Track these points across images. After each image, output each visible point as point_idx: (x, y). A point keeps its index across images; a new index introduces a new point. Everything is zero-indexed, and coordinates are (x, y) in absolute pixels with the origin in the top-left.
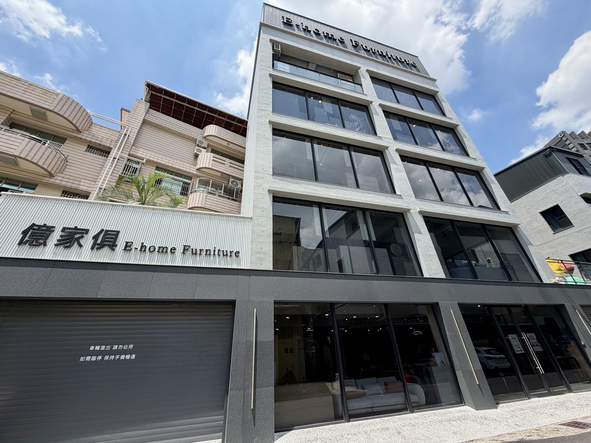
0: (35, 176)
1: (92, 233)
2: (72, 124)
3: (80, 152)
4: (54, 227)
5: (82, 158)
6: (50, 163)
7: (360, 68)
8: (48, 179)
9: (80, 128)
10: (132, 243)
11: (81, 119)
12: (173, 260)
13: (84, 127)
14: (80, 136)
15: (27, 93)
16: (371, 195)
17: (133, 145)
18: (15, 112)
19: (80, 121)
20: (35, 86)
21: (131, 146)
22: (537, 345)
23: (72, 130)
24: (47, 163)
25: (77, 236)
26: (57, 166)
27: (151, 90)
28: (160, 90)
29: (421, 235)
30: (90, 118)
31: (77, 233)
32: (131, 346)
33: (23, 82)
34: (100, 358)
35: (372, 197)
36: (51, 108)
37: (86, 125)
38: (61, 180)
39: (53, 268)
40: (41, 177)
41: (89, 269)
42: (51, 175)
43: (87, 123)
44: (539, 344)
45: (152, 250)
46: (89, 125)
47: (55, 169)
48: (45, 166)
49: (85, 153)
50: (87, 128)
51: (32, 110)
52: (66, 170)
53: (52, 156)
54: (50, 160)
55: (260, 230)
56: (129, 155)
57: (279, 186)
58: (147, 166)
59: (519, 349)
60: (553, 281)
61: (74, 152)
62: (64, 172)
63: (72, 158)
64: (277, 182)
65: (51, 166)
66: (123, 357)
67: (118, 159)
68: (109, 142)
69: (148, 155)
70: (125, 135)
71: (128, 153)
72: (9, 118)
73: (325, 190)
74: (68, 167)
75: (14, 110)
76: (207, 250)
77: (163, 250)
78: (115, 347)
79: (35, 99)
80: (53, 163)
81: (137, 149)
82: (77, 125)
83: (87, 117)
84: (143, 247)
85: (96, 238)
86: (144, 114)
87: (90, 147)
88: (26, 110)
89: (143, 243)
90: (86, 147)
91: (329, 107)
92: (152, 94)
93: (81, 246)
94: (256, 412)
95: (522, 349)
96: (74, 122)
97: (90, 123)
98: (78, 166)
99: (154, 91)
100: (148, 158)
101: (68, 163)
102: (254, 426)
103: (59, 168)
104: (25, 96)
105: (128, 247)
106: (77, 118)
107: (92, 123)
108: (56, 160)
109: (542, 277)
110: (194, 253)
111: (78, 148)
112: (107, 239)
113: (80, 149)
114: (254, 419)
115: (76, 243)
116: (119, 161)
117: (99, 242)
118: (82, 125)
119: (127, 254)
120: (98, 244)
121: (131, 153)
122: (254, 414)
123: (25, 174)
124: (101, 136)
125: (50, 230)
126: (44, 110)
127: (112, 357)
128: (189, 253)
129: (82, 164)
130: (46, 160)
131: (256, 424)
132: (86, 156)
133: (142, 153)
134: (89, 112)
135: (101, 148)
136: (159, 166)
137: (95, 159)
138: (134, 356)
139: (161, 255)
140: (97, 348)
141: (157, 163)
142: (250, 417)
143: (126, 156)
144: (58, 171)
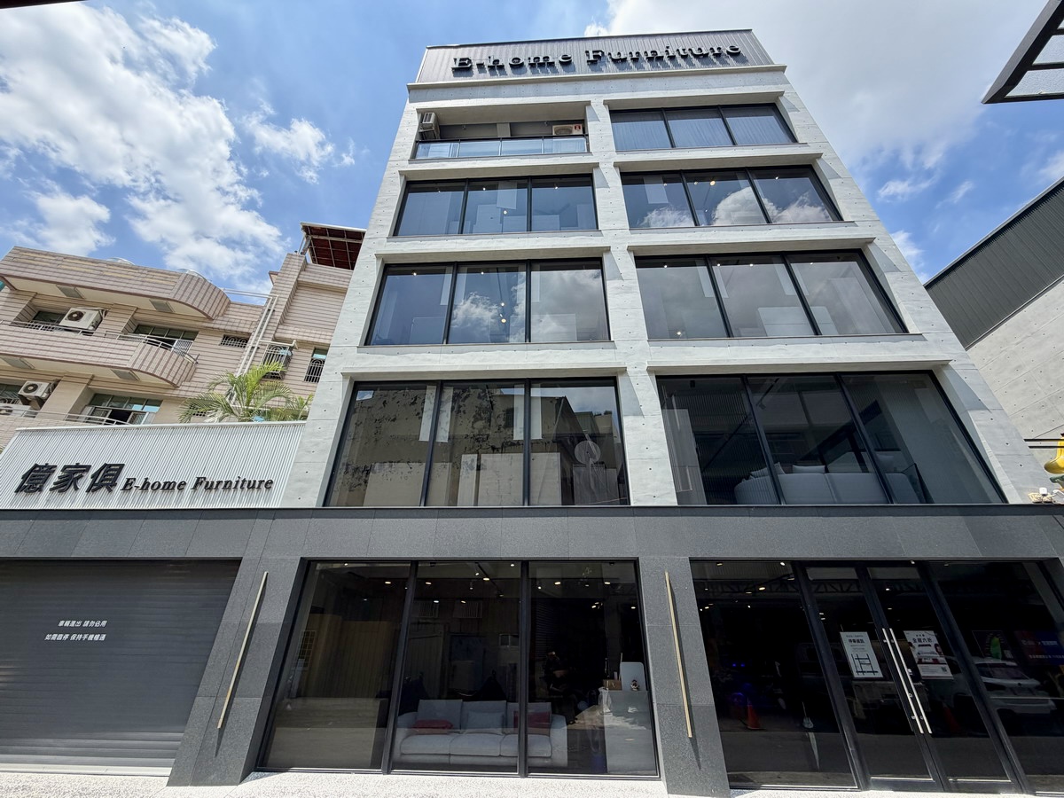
0: (158, 390)
1: (92, 472)
2: (199, 311)
3: (214, 347)
4: (56, 466)
5: (216, 355)
6: (171, 370)
7: (588, 103)
8: (171, 392)
9: (210, 314)
10: (135, 479)
11: (211, 301)
12: (179, 500)
13: (217, 312)
14: (212, 325)
15: (145, 284)
16: (541, 352)
17: (280, 323)
18: (138, 311)
19: (209, 305)
20: (154, 272)
21: (276, 325)
22: (936, 662)
23: (202, 320)
24: (167, 371)
25: (76, 476)
26: (180, 372)
27: (312, 234)
28: (323, 231)
29: (640, 418)
30: (225, 297)
31: (77, 472)
32: (104, 623)
33: (141, 271)
34: (67, 636)
35: (542, 355)
36: (171, 297)
37: (219, 308)
38: (189, 391)
39: (35, 519)
40: (163, 391)
41: (72, 519)
42: (175, 387)
43: (221, 305)
44: (942, 659)
45: (156, 487)
46: (224, 307)
47: (178, 377)
48: (164, 376)
49: (219, 347)
50: (222, 311)
51: (153, 303)
52: (196, 375)
53: (172, 361)
54: (170, 366)
55: (311, 442)
56: (275, 339)
57: (363, 364)
58: (300, 350)
59: (865, 668)
60: (1032, 498)
61: (206, 349)
62: (194, 379)
63: (203, 358)
64: (363, 358)
65: (173, 374)
66: (91, 637)
67: (258, 348)
68: (248, 326)
69: (301, 333)
70: (269, 310)
71: (272, 336)
72: (133, 320)
73: (447, 358)
74: (198, 371)
75: (138, 308)
76: (227, 482)
77: (169, 486)
78: (86, 624)
79: (154, 289)
80: (175, 369)
81: (285, 327)
82: (206, 311)
83: (220, 297)
84: (146, 483)
85: (94, 477)
86: (297, 274)
87: (226, 337)
88: (146, 304)
89: (147, 479)
90: (221, 339)
91: (509, 197)
92: (313, 239)
93: (76, 489)
94: (225, 734)
95: (878, 669)
96: (201, 308)
97: (226, 304)
98: (210, 367)
99: (315, 234)
100: (300, 338)
101: (198, 366)
102: (216, 755)
103: (185, 375)
104: (143, 288)
105: (129, 484)
106: (204, 302)
107: (230, 303)
108: (178, 364)
109: (1004, 489)
110: (209, 487)
111: (211, 342)
112: (108, 476)
113: (213, 342)
114: (219, 744)
115: (72, 487)
116: (259, 351)
117: (97, 482)
118: (214, 309)
119: (126, 494)
120: (97, 484)
121: (277, 335)
122: (221, 737)
123: (147, 389)
124: (236, 321)
125: (50, 469)
126: (165, 301)
127: (80, 637)
128: (201, 488)
129: (216, 364)
130: (165, 367)
131: (220, 752)
132: (221, 352)
133: (292, 333)
134: (222, 289)
135: (238, 336)
136: (318, 347)
137: (233, 353)
138: (104, 636)
139: (166, 493)
140: (67, 624)
141: (313, 343)
142: (214, 741)
143: (269, 341)
144: (183, 378)
